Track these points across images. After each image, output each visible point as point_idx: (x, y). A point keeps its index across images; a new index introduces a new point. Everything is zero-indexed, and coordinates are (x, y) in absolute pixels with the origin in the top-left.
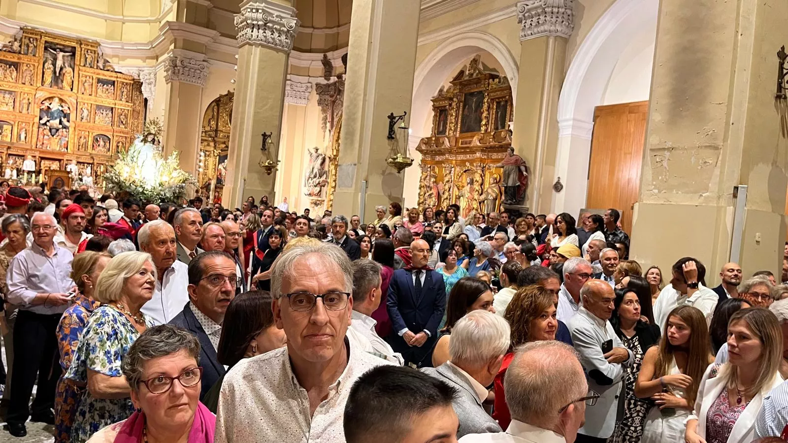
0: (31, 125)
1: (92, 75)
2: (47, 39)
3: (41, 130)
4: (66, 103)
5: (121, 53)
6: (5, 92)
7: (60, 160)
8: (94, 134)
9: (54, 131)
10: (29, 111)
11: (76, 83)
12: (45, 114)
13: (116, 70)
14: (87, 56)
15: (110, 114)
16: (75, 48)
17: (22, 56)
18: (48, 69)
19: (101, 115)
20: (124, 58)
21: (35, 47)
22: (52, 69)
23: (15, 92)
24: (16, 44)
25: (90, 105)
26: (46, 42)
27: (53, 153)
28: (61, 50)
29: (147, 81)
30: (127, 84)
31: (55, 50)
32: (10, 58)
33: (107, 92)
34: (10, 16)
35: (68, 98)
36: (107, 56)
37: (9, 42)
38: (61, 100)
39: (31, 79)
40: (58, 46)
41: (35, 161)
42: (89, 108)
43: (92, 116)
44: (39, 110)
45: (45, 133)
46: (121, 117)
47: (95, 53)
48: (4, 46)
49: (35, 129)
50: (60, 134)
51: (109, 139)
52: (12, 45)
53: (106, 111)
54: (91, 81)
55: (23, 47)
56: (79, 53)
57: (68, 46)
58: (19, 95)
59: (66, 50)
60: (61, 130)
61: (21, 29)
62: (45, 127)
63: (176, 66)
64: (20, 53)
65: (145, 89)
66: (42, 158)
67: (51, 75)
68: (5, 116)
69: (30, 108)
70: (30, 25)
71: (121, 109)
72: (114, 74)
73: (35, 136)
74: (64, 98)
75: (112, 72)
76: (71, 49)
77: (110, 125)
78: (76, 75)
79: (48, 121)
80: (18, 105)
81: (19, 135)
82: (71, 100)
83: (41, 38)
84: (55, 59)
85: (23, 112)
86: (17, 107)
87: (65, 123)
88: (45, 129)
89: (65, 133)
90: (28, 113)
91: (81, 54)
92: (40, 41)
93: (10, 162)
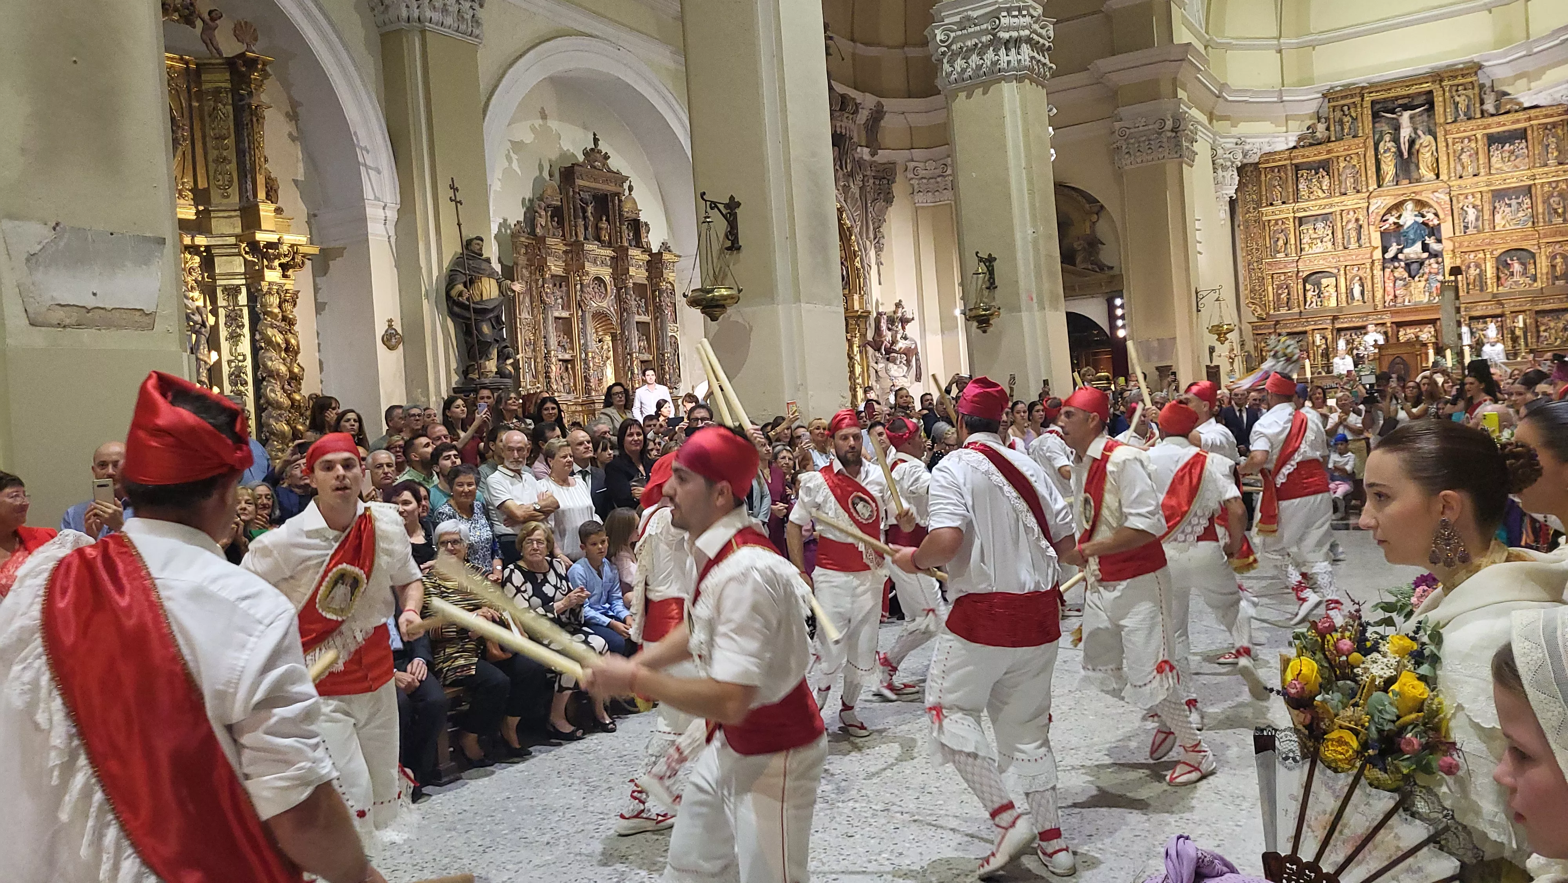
0: (1368, 266)
1: (1475, 133)
2: (1375, 96)
3: (1388, 271)
4: (1431, 206)
5: (1529, 65)
6: (1316, 220)
7: (1433, 322)
8: (1497, 253)
9: (1414, 267)
10: (1362, 241)
11: (1443, 159)
12: (1393, 239)
13: (1526, 105)
14: (1457, 99)
15: (1528, 201)
16: (1430, 92)
17: (1332, 144)
18: (1385, 152)
19: (1508, 210)
20: (1537, 74)
21: (1355, 119)
22: (1393, 150)
23: (1331, 213)
24: (1321, 127)
25: (1479, 196)
26: (1373, 103)
27: (1416, 310)
28: (1406, 107)
30: (1554, 125)
31: (1393, 112)
32: (1314, 155)
33: (1513, 158)
34: (1305, 81)
35: (1431, 196)
36: (1503, 81)
37: (1308, 129)
38: (1421, 204)
39: (1356, 181)
40: (1400, 102)
41: (1386, 333)
42: (1478, 202)
43: (1486, 217)
44: (1379, 234)
45: (1396, 274)
46: (1551, 201)
47: (1473, 88)
48: (1301, 138)
49: (1378, 272)
50: (1427, 270)
51: (1533, 256)
52: (1314, 132)
53: (1517, 198)
54: (1473, 145)
55: (1332, 129)
56: (1441, 99)
57: (1419, 94)
58: (1339, 217)
59: (1417, 102)
60: (1427, 262)
61: (1324, 96)
62: (1396, 264)
64: (1329, 141)
66: (1399, 325)
67: (1394, 161)
68: (1321, 262)
69: (1363, 237)
70: (1339, 83)
71: (1550, 183)
72: (1522, 115)
73: (1379, 285)
74: (1423, 197)
75: (1516, 111)
76: (1424, 97)
77: (1530, 224)
78: (1442, 145)
79: (1400, 251)
80: (1340, 236)
81: (1350, 292)
82: (1438, 198)
83: (1362, 100)
84: (1397, 128)
85: (1351, 247)
86: (1340, 241)
87: (1434, 246)
88: (1396, 268)
89: (1435, 266)
90: (1360, 246)
91: (1445, 100)
92: (1362, 105)
93: (1342, 344)
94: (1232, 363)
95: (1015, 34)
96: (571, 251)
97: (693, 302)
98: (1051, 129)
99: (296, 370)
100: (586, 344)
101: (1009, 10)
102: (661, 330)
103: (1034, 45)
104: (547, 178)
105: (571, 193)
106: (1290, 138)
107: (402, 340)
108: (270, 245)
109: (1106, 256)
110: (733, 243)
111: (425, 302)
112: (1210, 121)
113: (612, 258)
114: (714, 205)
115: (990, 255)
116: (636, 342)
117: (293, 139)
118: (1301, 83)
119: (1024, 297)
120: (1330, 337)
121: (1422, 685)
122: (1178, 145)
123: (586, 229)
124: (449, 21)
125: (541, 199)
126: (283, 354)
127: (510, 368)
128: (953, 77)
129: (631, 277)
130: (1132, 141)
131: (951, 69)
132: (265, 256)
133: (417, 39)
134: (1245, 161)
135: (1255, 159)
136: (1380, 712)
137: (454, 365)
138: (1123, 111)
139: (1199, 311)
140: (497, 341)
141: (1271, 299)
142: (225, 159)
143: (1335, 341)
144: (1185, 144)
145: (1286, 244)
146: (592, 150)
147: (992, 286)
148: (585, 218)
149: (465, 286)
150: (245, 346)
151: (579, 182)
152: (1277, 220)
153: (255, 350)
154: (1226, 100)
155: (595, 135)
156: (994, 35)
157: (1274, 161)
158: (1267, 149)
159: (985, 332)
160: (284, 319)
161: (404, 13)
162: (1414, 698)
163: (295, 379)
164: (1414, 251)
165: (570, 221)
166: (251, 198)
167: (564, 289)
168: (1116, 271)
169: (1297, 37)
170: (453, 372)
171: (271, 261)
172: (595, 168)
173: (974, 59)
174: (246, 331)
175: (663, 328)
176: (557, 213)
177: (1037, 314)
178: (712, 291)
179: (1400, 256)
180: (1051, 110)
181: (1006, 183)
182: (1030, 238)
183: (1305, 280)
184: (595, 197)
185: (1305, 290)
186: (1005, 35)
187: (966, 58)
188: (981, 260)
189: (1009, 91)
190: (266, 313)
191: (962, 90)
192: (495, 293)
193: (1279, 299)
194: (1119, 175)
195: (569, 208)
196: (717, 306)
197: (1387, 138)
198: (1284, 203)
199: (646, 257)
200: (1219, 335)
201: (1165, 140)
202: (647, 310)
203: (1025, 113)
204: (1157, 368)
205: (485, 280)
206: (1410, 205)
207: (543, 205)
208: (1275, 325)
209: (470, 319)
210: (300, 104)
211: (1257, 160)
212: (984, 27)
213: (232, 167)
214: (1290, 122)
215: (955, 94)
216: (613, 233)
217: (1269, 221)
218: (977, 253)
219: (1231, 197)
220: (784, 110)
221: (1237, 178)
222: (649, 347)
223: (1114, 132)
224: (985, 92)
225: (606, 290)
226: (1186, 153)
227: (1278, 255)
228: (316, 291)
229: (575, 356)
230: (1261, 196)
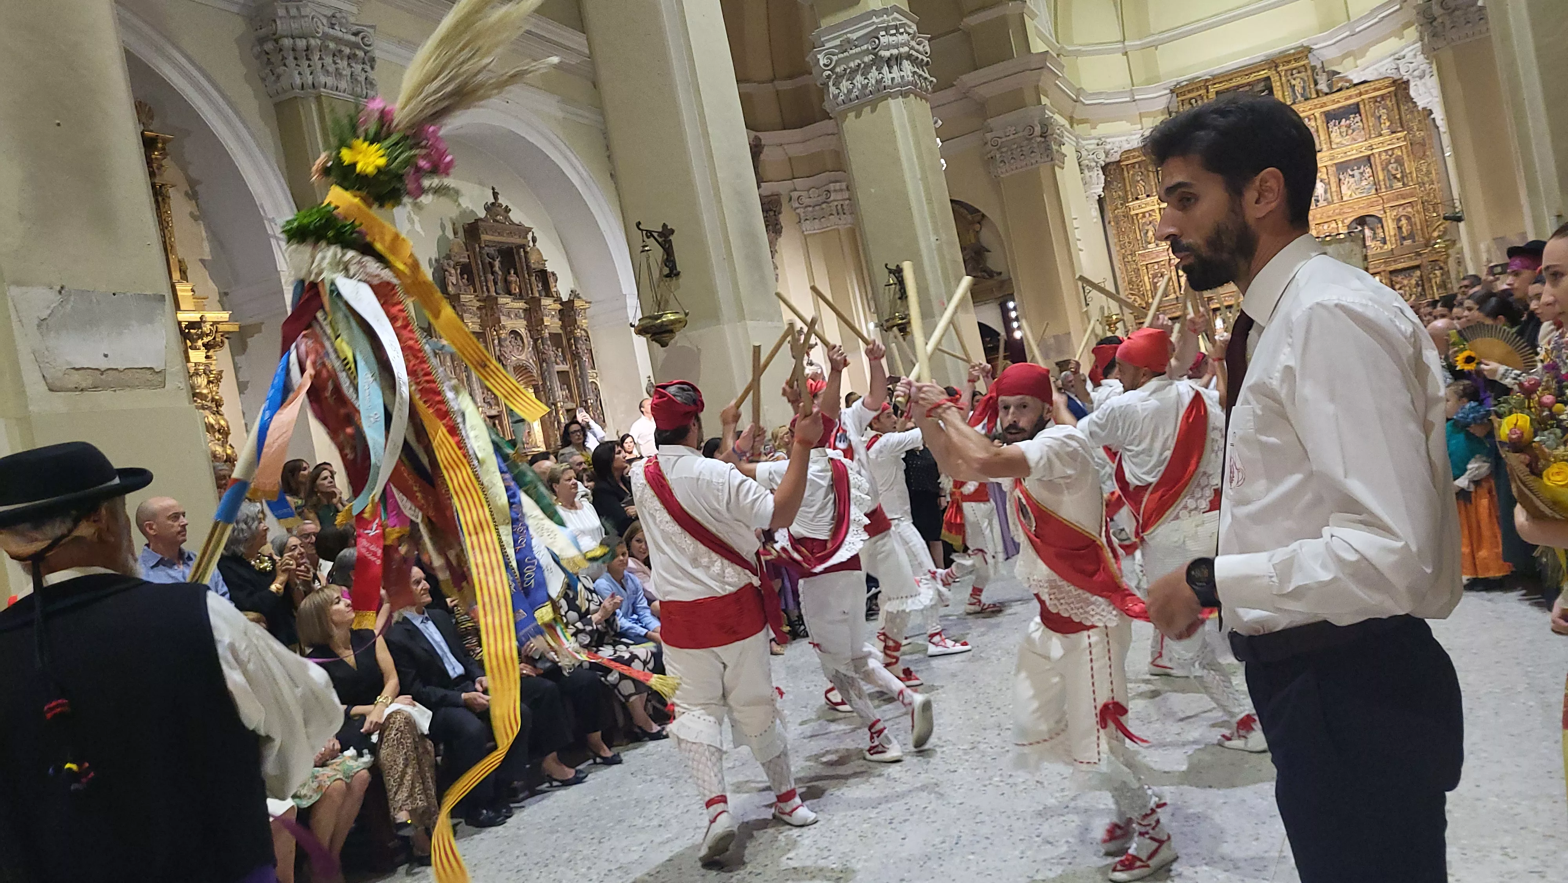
1: (1312, 112)
2: (1218, 87)
5: (1353, 44)
8: (1347, 222)
13: (1355, 81)
14: (1293, 82)
15: (1369, 170)
16: (1268, 78)
19: (1352, 180)
20: (1361, 52)
26: (1217, 93)
29: (1416, 73)
30: (1383, 97)
33: (1350, 131)
34: (1152, 80)
36: (1332, 62)
42: (1325, 176)
43: (1334, 189)
46: (1390, 167)
47: (1306, 71)
51: (1380, 220)
53: (1359, 168)
56: (1278, 84)
57: (1259, 81)
61: (1172, 91)
63: (1435, 19)
65: (1416, 91)
70: (1183, 78)
71: (1386, 151)
72: (1353, 91)
75: (1347, 88)
76: (1263, 84)
77: (1373, 191)
83: (1208, 92)
91: (1282, 84)
92: (1207, 97)
95: (895, 52)
96: (485, 307)
97: (641, 331)
98: (938, 140)
99: (229, 451)
101: (886, 29)
102: (581, 377)
103: (914, 61)
104: (451, 236)
105: (478, 249)
108: (192, 325)
109: (994, 262)
110: (671, 271)
112: (1072, 126)
113: (525, 310)
114: (649, 234)
115: (898, 266)
116: (560, 394)
117: (195, 218)
118: (1149, 81)
119: (935, 303)
122: (1048, 148)
123: (496, 283)
124: (343, 85)
125: (448, 257)
126: (217, 435)
128: (840, 98)
129: (546, 327)
130: (1004, 150)
131: (837, 91)
132: (187, 336)
133: (313, 106)
134: (1108, 160)
135: (1117, 157)
138: (992, 122)
139: (1088, 304)
141: (1148, 288)
144: (1055, 147)
146: (493, 204)
147: (903, 295)
148: (493, 273)
151: (484, 237)
152: (1144, 213)
154: (1084, 104)
155: (493, 189)
156: (876, 55)
157: (1134, 157)
158: (1125, 147)
160: (214, 399)
161: (298, 81)
165: (480, 277)
168: (1004, 276)
169: (1140, 39)
171: (194, 341)
172: (497, 221)
173: (859, 79)
175: (583, 375)
176: (466, 270)
178: (658, 317)
180: (936, 122)
181: (905, 194)
182: (934, 246)
184: (501, 251)
186: (886, 54)
187: (851, 79)
189: (896, 107)
190: (195, 395)
191: (850, 110)
193: (1156, 287)
194: (996, 183)
195: (477, 264)
196: (666, 332)
198: (1148, 196)
199: (558, 306)
200: (1110, 325)
201: (1035, 145)
202: (565, 359)
203: (914, 127)
207: (452, 263)
210: (198, 182)
211: (1118, 159)
212: (865, 47)
214: (1143, 119)
215: (844, 115)
216: (523, 286)
217: (1137, 214)
218: (886, 265)
219: (1099, 196)
220: (706, 135)
221: (1103, 177)
222: (572, 396)
223: (986, 143)
224: (873, 111)
225: (523, 342)
226: (1056, 156)
227: (1149, 246)
228: (237, 369)
229: (502, 411)
230: (1126, 192)
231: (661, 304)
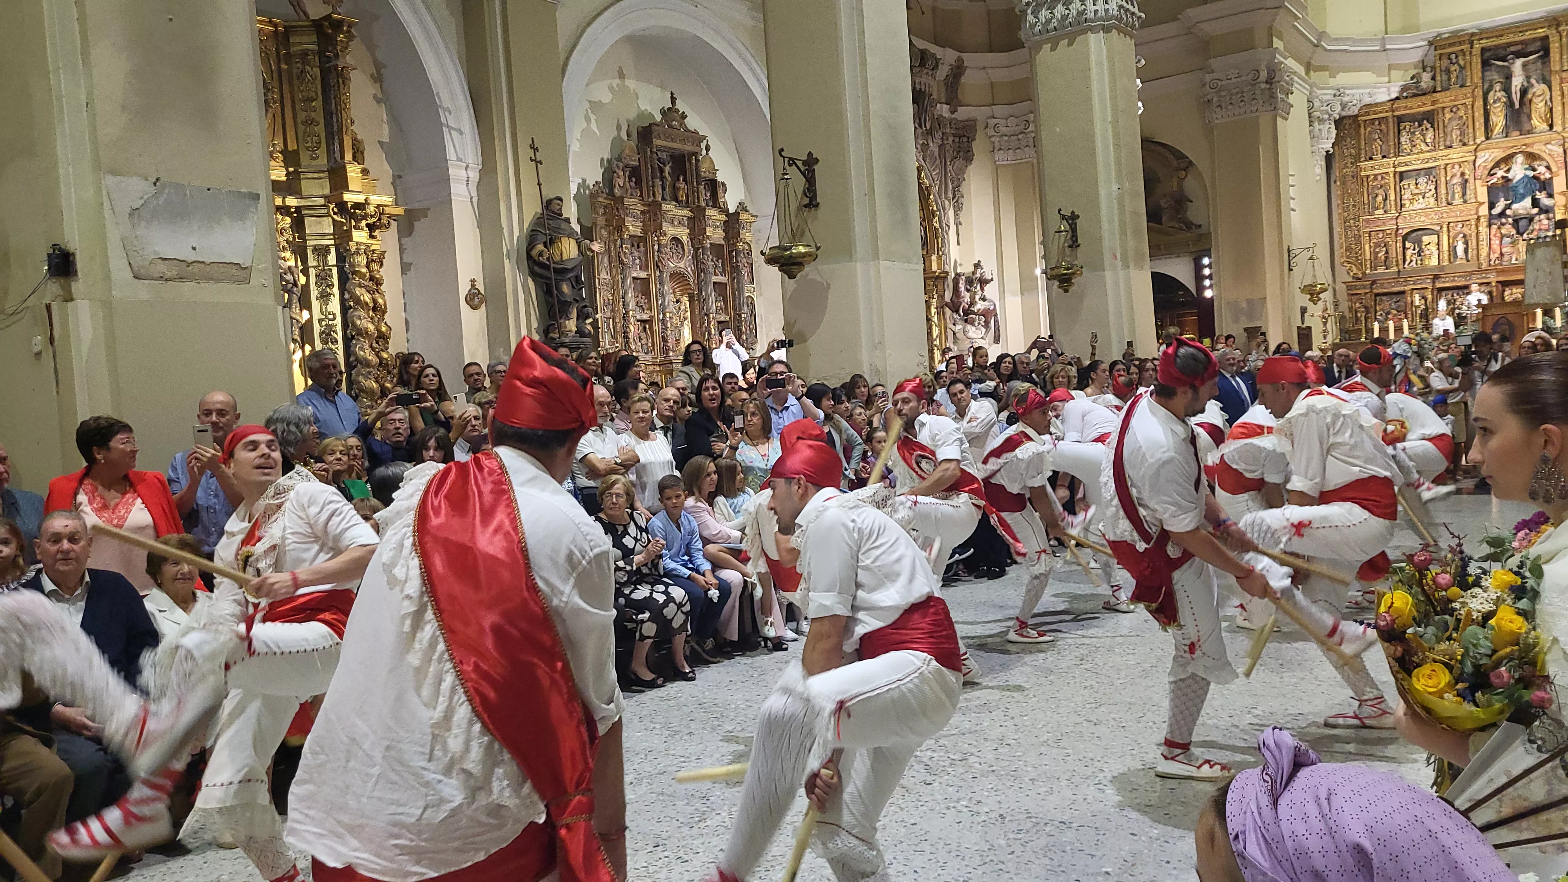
0: (1473, 222)
2: (1485, 43)
3: (1494, 227)
4: (1543, 159)
6: (1418, 175)
9: (1522, 223)
10: (1467, 197)
11: (1557, 109)
12: (1501, 194)
16: (1546, 38)
17: (1438, 95)
18: (1495, 102)
21: (1462, 68)
22: (1504, 99)
23: (1434, 167)
24: (1426, 77)
26: (1483, 50)
27: (1523, 268)
28: (1518, 55)
31: (1504, 60)
32: (1418, 106)
34: (1409, 28)
35: (1544, 148)
37: (1412, 79)
38: (1532, 157)
39: (1462, 134)
40: (1512, 49)
41: (1490, 293)
44: (1485, 188)
45: (1503, 231)
48: (1404, 89)
49: (1483, 229)
52: (1418, 82)
55: (1438, 78)
56: (1557, 45)
57: (1535, 40)
58: (1443, 172)
59: (1531, 49)
60: (1537, 218)
61: (1430, 43)
62: (1504, 220)
64: (1435, 91)
66: (1505, 284)
67: (1504, 112)
68: (1423, 219)
69: (1468, 192)
70: (1446, 30)
73: (1484, 243)
74: (1534, 150)
76: (1539, 43)
78: (1556, 93)
79: (1508, 207)
80: (1443, 191)
81: (1453, 250)
82: (1552, 151)
83: (1472, 47)
84: (1508, 77)
85: (1455, 202)
86: (1443, 196)
87: (1545, 201)
88: (1503, 224)
89: (1546, 222)
90: (1465, 202)
91: (1561, 46)
92: (1471, 53)
93: (1442, 305)
94: (1325, 324)
96: (649, 212)
97: (771, 260)
98: (1138, 81)
99: (384, 329)
100: (663, 304)
102: (738, 291)
104: (625, 138)
105: (649, 153)
106: (1392, 89)
107: (484, 300)
108: (357, 206)
109: (1195, 213)
110: (811, 201)
111: (506, 262)
112: (1307, 73)
113: (689, 218)
114: (792, 162)
115: (1073, 212)
116: (713, 304)
117: (378, 101)
118: (1405, 30)
119: (1107, 256)
120: (1430, 297)
121: (1521, 619)
122: (1273, 97)
123: (663, 189)
125: (619, 159)
126: (371, 313)
127: (589, 327)
128: (1037, 28)
129: (708, 237)
130: (1223, 94)
131: (1035, 20)
132: (352, 216)
134: (1344, 114)
135: (1354, 111)
136: (1475, 645)
137: (535, 324)
138: (1214, 63)
139: (1290, 270)
140: (577, 301)
141: (1368, 257)
142: (313, 121)
143: (1435, 301)
144: (1280, 96)
145: (1385, 200)
146: (669, 109)
147: (1074, 244)
148: (662, 178)
149: (546, 246)
150: (335, 305)
151: (657, 142)
152: (1376, 176)
153: (345, 309)
154: (1326, 50)
155: (672, 94)
157: (1375, 113)
158: (1367, 100)
159: (1066, 291)
160: (372, 279)
162: (1512, 632)
163: (383, 338)
164: (1524, 206)
165: (647, 181)
166: (339, 159)
167: (642, 249)
168: (1203, 230)
170: (534, 331)
171: (358, 221)
172: (670, 126)
173: (1060, 9)
174: (336, 290)
175: (740, 290)
176: (635, 173)
177: (1121, 273)
178: (790, 248)
179: (1508, 212)
180: (1138, 61)
181: (1091, 137)
182: (1114, 195)
183: (1405, 238)
184: (673, 157)
185: (1404, 248)
187: (1050, 9)
188: (1063, 217)
189: (1096, 42)
190: (354, 273)
191: (1046, 41)
192: (574, 253)
193: (1376, 258)
194: (1209, 130)
195: (647, 168)
196: (794, 264)
197: (1498, 87)
198: (1384, 157)
199: (723, 217)
200: (1312, 295)
201: (1259, 92)
202: (724, 271)
203: (1112, 67)
204: (1246, 330)
205: (565, 240)
206: (1520, 159)
207: (621, 165)
208: (1372, 284)
209: (550, 279)
210: (385, 67)
211: (1356, 112)
213: (320, 129)
214: (1392, 72)
215: (1038, 47)
216: (690, 193)
217: (1368, 176)
218: (1060, 210)
219: (1327, 152)
220: (864, 63)
221: (1334, 132)
222: (726, 308)
223: (1204, 85)
224: (1070, 44)
225: (683, 250)
226: (1280, 105)
227: (1377, 212)
228: (402, 251)
229: (653, 317)
230: (1360, 149)
231: (796, 236)
